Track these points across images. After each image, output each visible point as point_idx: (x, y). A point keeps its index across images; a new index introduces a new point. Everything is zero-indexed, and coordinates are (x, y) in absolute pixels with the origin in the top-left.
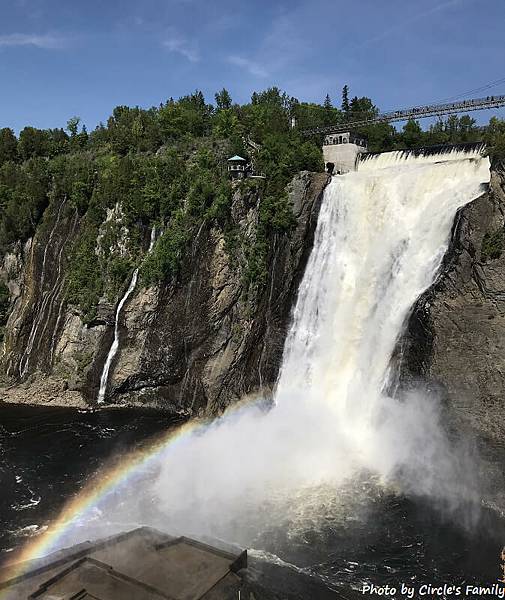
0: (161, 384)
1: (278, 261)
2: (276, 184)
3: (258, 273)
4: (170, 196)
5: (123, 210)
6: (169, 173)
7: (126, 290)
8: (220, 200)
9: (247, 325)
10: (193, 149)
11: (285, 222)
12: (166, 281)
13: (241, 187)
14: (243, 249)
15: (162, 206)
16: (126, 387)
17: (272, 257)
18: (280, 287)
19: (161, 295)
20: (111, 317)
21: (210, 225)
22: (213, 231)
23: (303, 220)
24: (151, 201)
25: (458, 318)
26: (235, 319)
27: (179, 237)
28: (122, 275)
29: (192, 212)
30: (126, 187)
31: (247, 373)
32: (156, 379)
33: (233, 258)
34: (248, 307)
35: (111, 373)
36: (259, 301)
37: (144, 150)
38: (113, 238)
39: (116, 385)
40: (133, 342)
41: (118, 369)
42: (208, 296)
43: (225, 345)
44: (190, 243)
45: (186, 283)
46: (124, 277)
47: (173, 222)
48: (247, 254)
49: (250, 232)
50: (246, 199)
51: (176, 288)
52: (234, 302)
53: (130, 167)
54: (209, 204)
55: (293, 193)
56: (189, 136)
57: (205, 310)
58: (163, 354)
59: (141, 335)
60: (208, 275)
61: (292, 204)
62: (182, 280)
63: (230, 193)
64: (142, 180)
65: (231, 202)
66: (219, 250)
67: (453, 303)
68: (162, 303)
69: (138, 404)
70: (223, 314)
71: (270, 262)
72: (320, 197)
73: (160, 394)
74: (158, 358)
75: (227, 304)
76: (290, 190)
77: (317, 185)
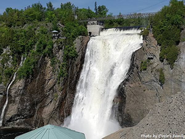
0: (26, 118)
1: (71, 69)
2: (70, 41)
3: (63, 74)
4: (29, 44)
5: (10, 49)
6: (30, 35)
7: (11, 81)
8: (48, 47)
9: (60, 94)
10: (38, 26)
11: (73, 55)
12: (28, 77)
13: (57, 42)
14: (58, 65)
15: (26, 48)
16: (11, 120)
17: (69, 68)
18: (72, 78)
19: (26, 83)
20: (5, 92)
21: (45, 56)
22: (46, 58)
23: (80, 54)
24: (22, 46)
25: (133, 91)
26: (55, 91)
27: (33, 60)
28: (10, 75)
29: (38, 51)
30: (11, 40)
31: (60, 112)
32: (23, 116)
33: (54, 68)
34: (60, 87)
35: (5, 114)
36: (64, 84)
37: (18, 26)
38: (6, 60)
39: (7, 119)
40: (14, 101)
41: (8, 112)
42: (44, 83)
43: (51, 102)
44: (37, 63)
45: (36, 78)
46: (10, 76)
47: (30, 54)
48: (59, 67)
50: (59, 46)
51: (32, 79)
52: (55, 85)
53: (13, 33)
54: (44, 48)
55: (76, 44)
56: (36, 21)
57: (43, 88)
58: (26, 106)
59: (17, 99)
60: (44, 75)
61: (76, 48)
62: (34, 76)
63: (52, 45)
64: (18, 37)
65: (53, 47)
66: (48, 65)
67: (132, 86)
68: (26, 86)
69: (16, 126)
70: (50, 90)
71: (68, 70)
72: (86, 46)
73: (24, 122)
74: (24, 107)
75: (52, 85)
76: (75, 43)
77: (85, 41)
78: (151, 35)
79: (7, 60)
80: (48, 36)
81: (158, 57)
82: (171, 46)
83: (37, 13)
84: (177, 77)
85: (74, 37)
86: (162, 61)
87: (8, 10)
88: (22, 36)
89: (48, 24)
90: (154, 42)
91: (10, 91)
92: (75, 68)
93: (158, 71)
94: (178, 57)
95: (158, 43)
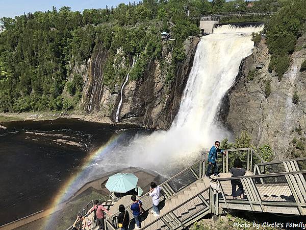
0: (137, 116)
1: (179, 72)
2: (178, 43)
3: (171, 77)
4: (140, 45)
5: (123, 50)
6: (140, 36)
7: (125, 81)
8: (158, 50)
9: (167, 96)
10: (149, 25)
11: (182, 58)
12: (139, 79)
13: (166, 44)
14: (166, 68)
15: (137, 49)
16: (125, 117)
17: (177, 71)
18: (179, 82)
19: (137, 85)
20: (119, 91)
21: (154, 59)
22: (155, 61)
23: (189, 57)
24: (133, 47)
25: (238, 100)
26: (163, 94)
27: (143, 63)
28: (123, 75)
29: (148, 53)
30: (124, 41)
31: (167, 114)
32: (136, 114)
33: (163, 71)
34: (168, 90)
35: (120, 112)
36: (172, 87)
37: (131, 24)
38: (119, 61)
39: (122, 116)
40: (127, 101)
41: (122, 110)
42: (154, 85)
43: (159, 103)
44: (147, 65)
45: (146, 80)
46: (124, 76)
48: (168, 70)
49: (169, 62)
50: (168, 49)
51: (142, 82)
52: (163, 88)
53: (126, 33)
54: (154, 51)
55: (186, 46)
57: (153, 90)
58: (138, 106)
59: (130, 99)
60: (153, 78)
61: (185, 50)
62: (144, 79)
63: (161, 47)
65: (162, 50)
66: (157, 68)
67: (237, 95)
68: (137, 87)
69: (130, 123)
70: (159, 92)
71: (176, 73)
72: (196, 47)
73: (137, 119)
74: (136, 107)
75: (160, 88)
76: (185, 44)
77: (195, 42)
78: (263, 41)
79: (121, 61)
80: (157, 38)
81: (267, 68)
82: (282, 56)
83: (149, 11)
84: (284, 91)
85: (184, 38)
86: (271, 72)
87: (121, 5)
88: (134, 36)
89: (158, 22)
90: (266, 49)
91: (123, 92)
92: (183, 71)
93: (264, 82)
94: (289, 69)
95: (269, 52)
